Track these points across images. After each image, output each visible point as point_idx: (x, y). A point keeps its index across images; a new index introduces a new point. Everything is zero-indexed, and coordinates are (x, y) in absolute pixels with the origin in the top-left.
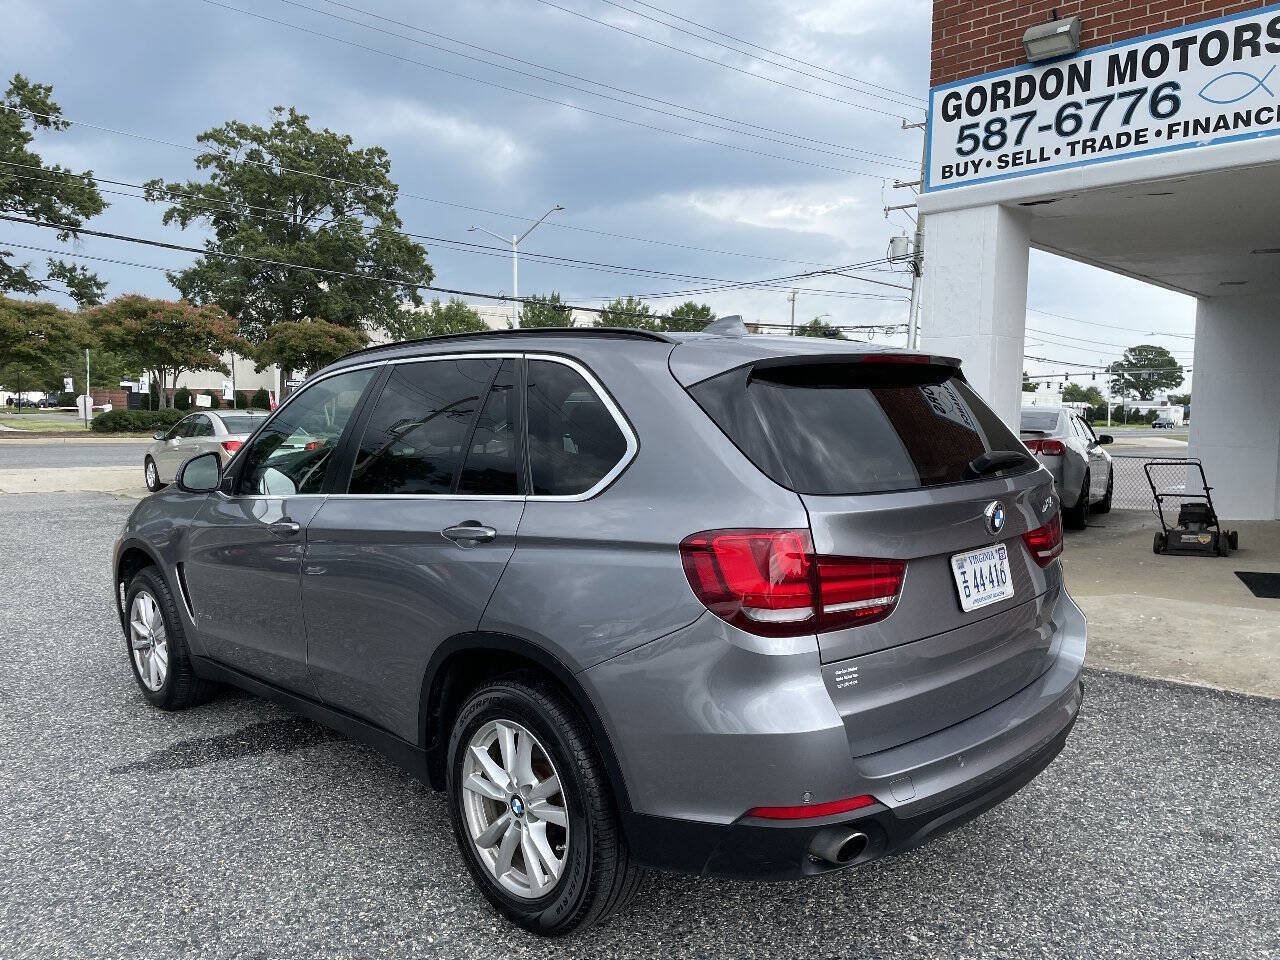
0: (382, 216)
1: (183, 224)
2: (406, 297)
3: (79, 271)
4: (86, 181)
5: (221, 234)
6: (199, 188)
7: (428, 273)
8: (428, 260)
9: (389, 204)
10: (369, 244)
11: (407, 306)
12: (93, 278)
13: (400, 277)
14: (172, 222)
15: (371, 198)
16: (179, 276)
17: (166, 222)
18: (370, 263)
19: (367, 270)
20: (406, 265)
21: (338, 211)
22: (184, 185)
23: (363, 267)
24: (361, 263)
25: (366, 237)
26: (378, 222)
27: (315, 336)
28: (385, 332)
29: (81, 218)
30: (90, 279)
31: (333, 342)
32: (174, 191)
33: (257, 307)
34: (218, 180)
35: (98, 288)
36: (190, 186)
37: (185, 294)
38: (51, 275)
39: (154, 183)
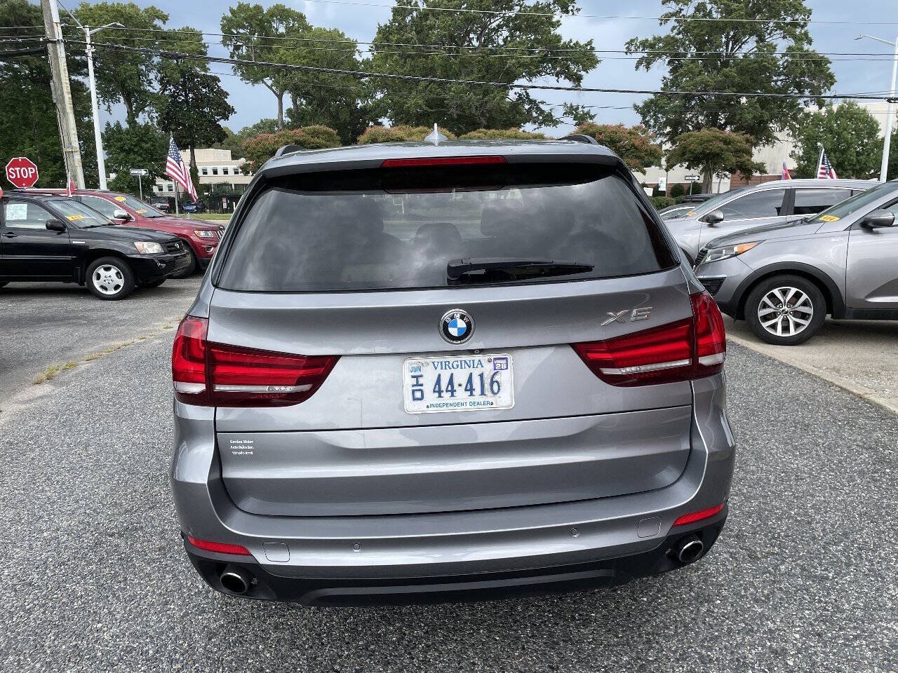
0: (795, 37)
1: (648, 68)
2: (811, 102)
3: (580, 109)
4: (589, 47)
5: (673, 71)
6: (660, 40)
7: (830, 80)
8: (832, 68)
9: (803, 27)
10: (781, 63)
11: (813, 109)
12: (588, 113)
13: (808, 86)
14: (641, 67)
15: (787, 24)
16: (641, 105)
17: (637, 68)
18: (782, 77)
19: (779, 83)
20: (813, 76)
21: (761, 39)
22: (650, 39)
23: (776, 81)
24: (775, 78)
25: (779, 56)
26: (791, 43)
27: (708, 141)
28: (788, 132)
29: (583, 73)
30: (586, 114)
31: (721, 145)
32: (644, 44)
33: (693, 122)
34: (675, 31)
35: (591, 119)
36: (654, 39)
37: (644, 117)
38: (565, 113)
39: (632, 41)
